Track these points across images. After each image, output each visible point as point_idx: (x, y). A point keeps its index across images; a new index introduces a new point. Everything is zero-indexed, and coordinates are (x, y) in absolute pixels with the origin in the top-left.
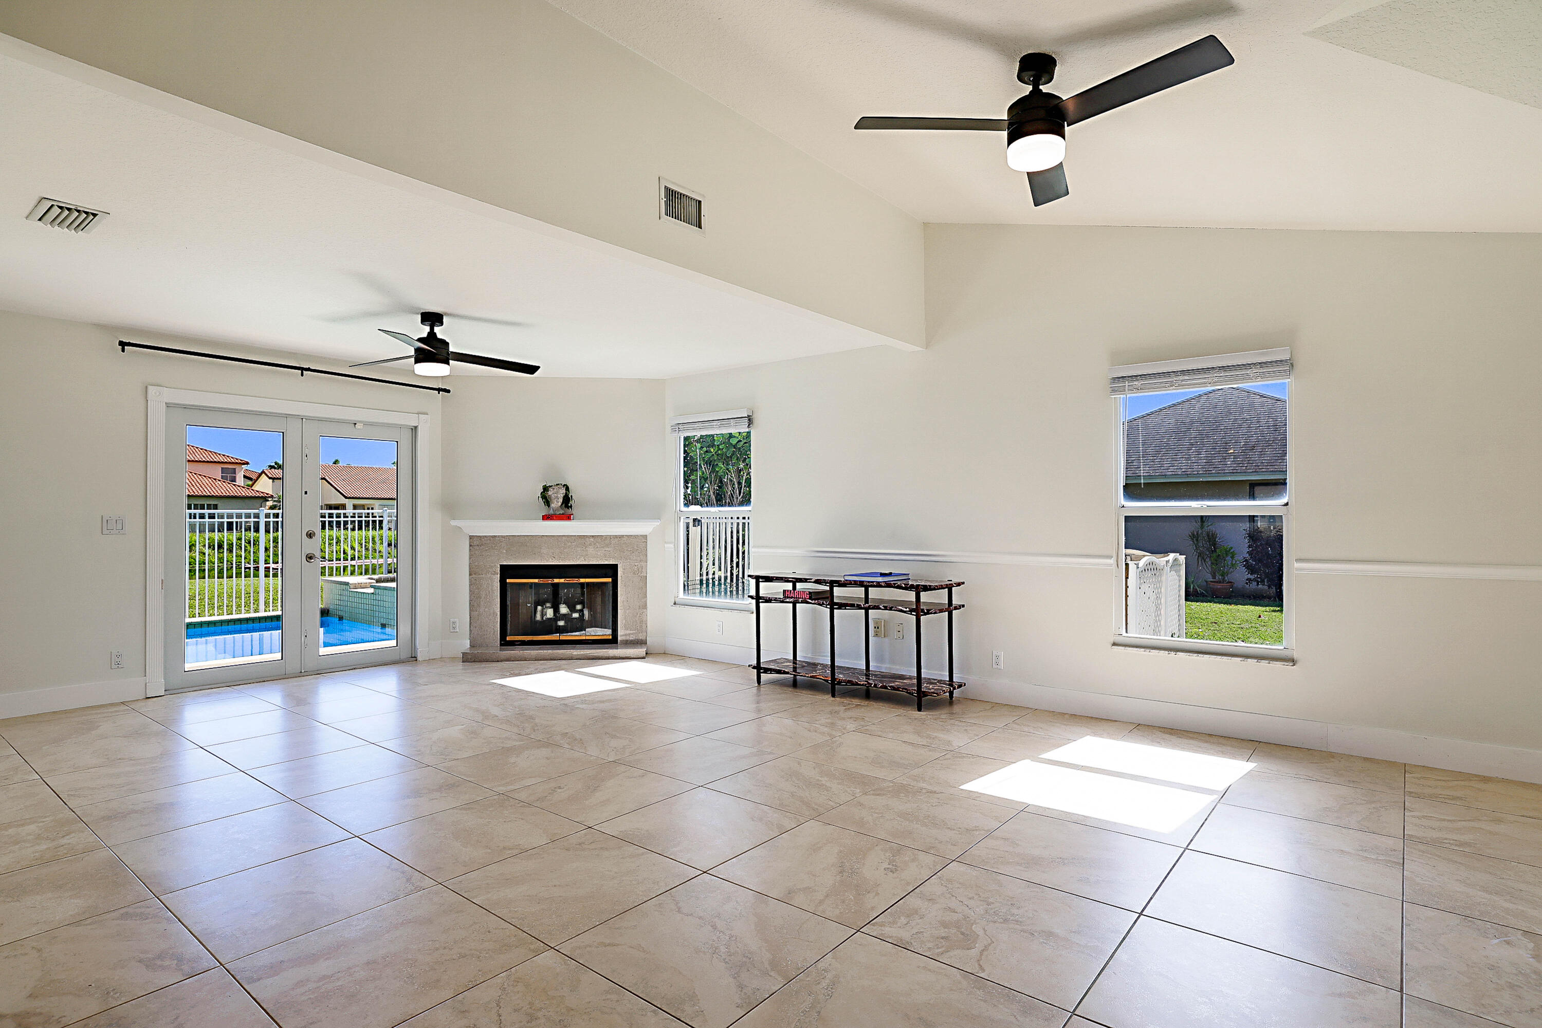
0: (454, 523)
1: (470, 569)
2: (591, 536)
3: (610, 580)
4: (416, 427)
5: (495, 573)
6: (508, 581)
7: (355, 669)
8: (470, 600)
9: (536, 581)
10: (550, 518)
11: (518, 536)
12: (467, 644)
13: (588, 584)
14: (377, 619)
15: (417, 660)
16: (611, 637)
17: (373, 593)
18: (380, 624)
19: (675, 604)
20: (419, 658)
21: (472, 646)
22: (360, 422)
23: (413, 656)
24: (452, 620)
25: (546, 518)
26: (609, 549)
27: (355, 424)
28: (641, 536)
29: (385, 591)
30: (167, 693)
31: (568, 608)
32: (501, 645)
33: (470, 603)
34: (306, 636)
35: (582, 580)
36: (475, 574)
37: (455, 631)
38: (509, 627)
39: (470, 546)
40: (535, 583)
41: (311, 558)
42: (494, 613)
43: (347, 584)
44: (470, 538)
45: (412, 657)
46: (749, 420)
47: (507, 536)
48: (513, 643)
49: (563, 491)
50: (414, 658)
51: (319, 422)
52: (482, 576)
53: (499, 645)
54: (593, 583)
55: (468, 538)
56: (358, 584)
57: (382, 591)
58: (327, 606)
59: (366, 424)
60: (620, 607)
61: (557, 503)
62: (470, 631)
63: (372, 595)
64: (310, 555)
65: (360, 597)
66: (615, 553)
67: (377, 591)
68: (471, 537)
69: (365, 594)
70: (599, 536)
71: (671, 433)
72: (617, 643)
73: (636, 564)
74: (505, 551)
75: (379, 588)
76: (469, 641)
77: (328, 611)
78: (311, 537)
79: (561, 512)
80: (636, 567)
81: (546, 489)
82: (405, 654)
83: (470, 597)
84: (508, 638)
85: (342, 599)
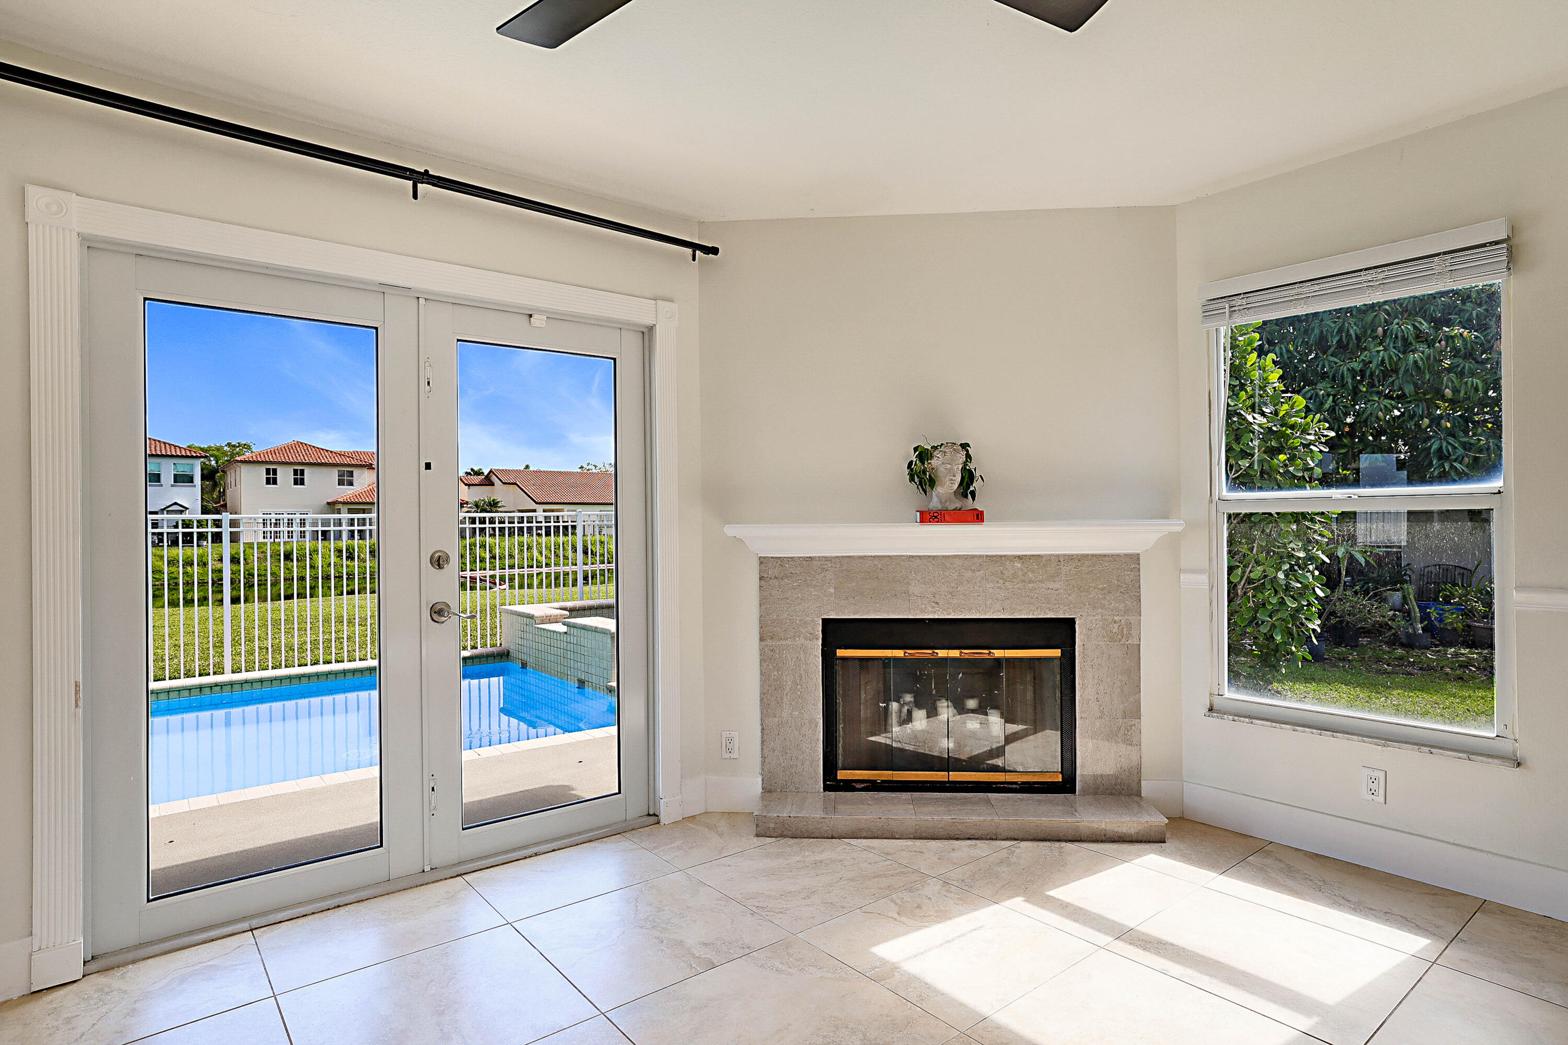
0: (731, 530)
1: (761, 627)
2: (1015, 557)
3: (1057, 653)
4: (651, 329)
5: (814, 637)
6: (841, 653)
7: (536, 855)
8: (763, 694)
9: (899, 653)
10: (936, 517)
11: (860, 557)
12: (755, 785)
13: (1008, 660)
14: (572, 671)
15: (658, 823)
16: (1059, 778)
17: (566, 633)
18: (576, 679)
19: (1211, 710)
20: (664, 819)
21: (768, 790)
22: (541, 311)
23: (651, 813)
24: (726, 734)
25: (928, 517)
26: (1057, 586)
27: (531, 316)
28: (1126, 555)
29: (583, 631)
30: (93, 966)
31: (955, 708)
32: (826, 788)
33: (762, 700)
34: (433, 789)
35: (998, 653)
36: (772, 638)
37: (733, 756)
38: (840, 751)
39: (761, 578)
40: (897, 659)
41: (440, 613)
42: (812, 721)
43: (531, 617)
44: (761, 563)
45: (649, 815)
46: (1510, 250)
47: (837, 557)
48: (848, 786)
49: (962, 457)
50: (653, 816)
51: (455, 306)
52: (784, 642)
53: (822, 790)
54: (1021, 660)
55: (756, 563)
56: (546, 617)
57: (579, 630)
58: (507, 645)
59: (554, 317)
60: (1081, 712)
61: (949, 484)
62: (763, 757)
63: (565, 635)
64: (438, 607)
65: (549, 636)
66: (1070, 595)
67: (572, 629)
68: (762, 561)
69: (555, 634)
70: (1033, 556)
71: (1203, 322)
72: (1075, 792)
73: (1116, 618)
74: (832, 591)
75: (574, 626)
76: (760, 779)
77: (508, 652)
78: (440, 567)
79: (958, 505)
80: (1116, 626)
81: (924, 455)
82: (635, 808)
83: (762, 686)
84: (842, 775)
85: (525, 637)
